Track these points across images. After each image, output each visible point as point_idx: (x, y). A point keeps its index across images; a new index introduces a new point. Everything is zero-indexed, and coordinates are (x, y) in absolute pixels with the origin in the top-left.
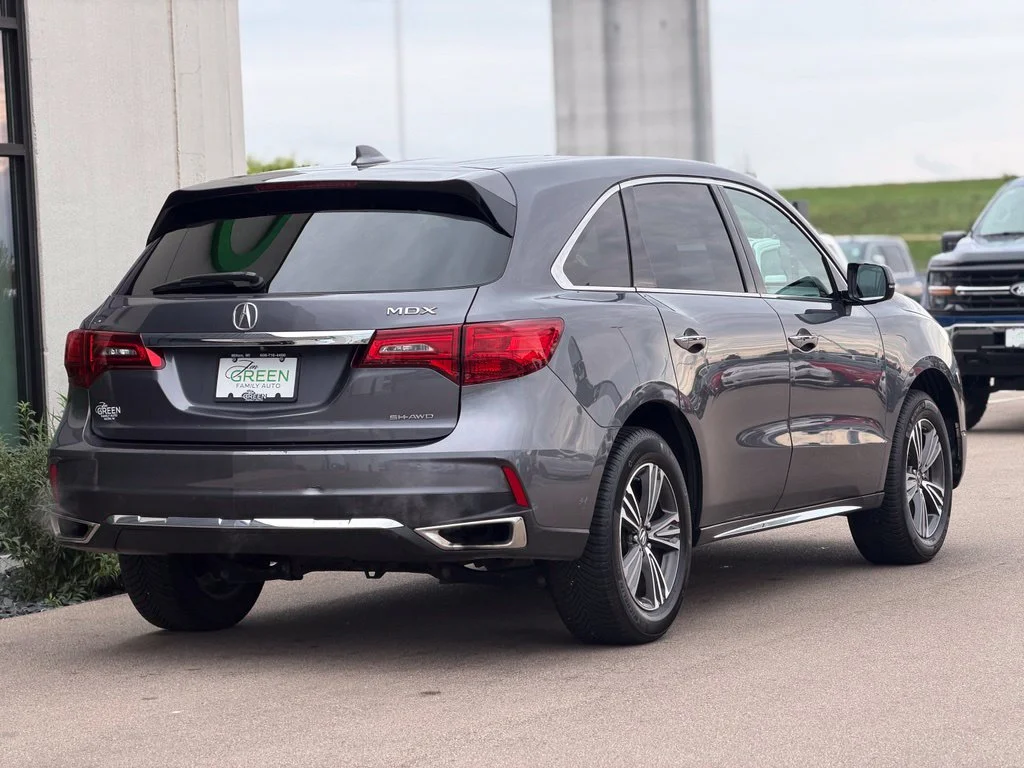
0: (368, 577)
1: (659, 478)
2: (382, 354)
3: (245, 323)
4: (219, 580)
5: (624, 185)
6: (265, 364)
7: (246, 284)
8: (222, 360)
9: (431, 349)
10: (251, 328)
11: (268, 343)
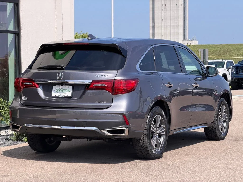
0: (88, 141)
1: (160, 118)
2: (94, 86)
3: (60, 78)
4: (50, 140)
5: (154, 46)
6: (64, 88)
7: (61, 68)
8: (53, 86)
9: (106, 86)
10: (61, 79)
11: (65, 83)
